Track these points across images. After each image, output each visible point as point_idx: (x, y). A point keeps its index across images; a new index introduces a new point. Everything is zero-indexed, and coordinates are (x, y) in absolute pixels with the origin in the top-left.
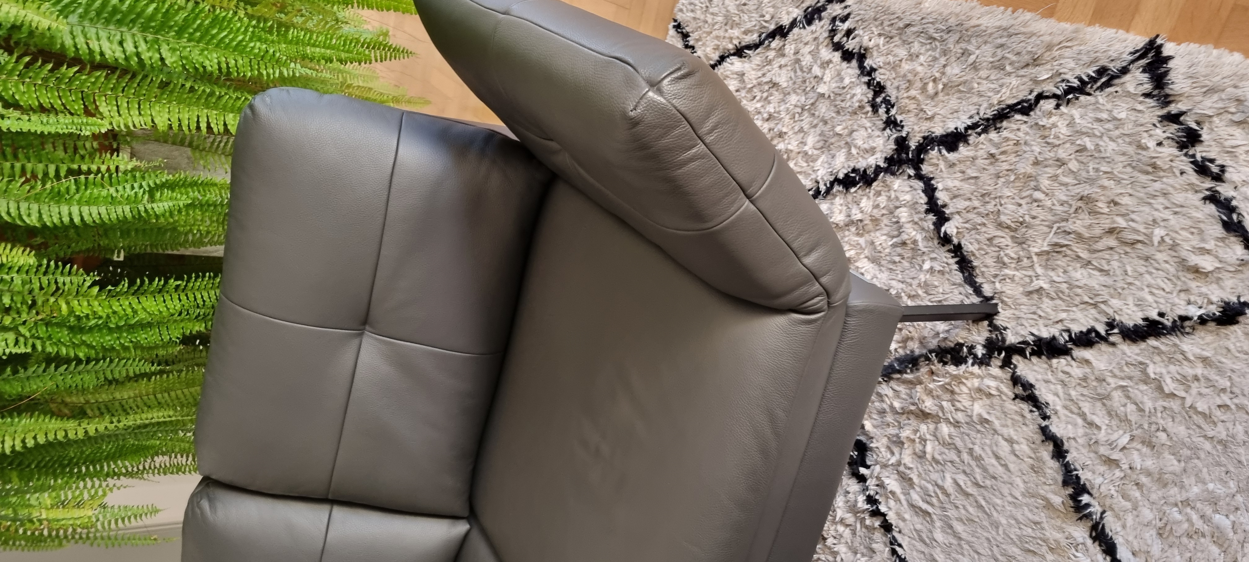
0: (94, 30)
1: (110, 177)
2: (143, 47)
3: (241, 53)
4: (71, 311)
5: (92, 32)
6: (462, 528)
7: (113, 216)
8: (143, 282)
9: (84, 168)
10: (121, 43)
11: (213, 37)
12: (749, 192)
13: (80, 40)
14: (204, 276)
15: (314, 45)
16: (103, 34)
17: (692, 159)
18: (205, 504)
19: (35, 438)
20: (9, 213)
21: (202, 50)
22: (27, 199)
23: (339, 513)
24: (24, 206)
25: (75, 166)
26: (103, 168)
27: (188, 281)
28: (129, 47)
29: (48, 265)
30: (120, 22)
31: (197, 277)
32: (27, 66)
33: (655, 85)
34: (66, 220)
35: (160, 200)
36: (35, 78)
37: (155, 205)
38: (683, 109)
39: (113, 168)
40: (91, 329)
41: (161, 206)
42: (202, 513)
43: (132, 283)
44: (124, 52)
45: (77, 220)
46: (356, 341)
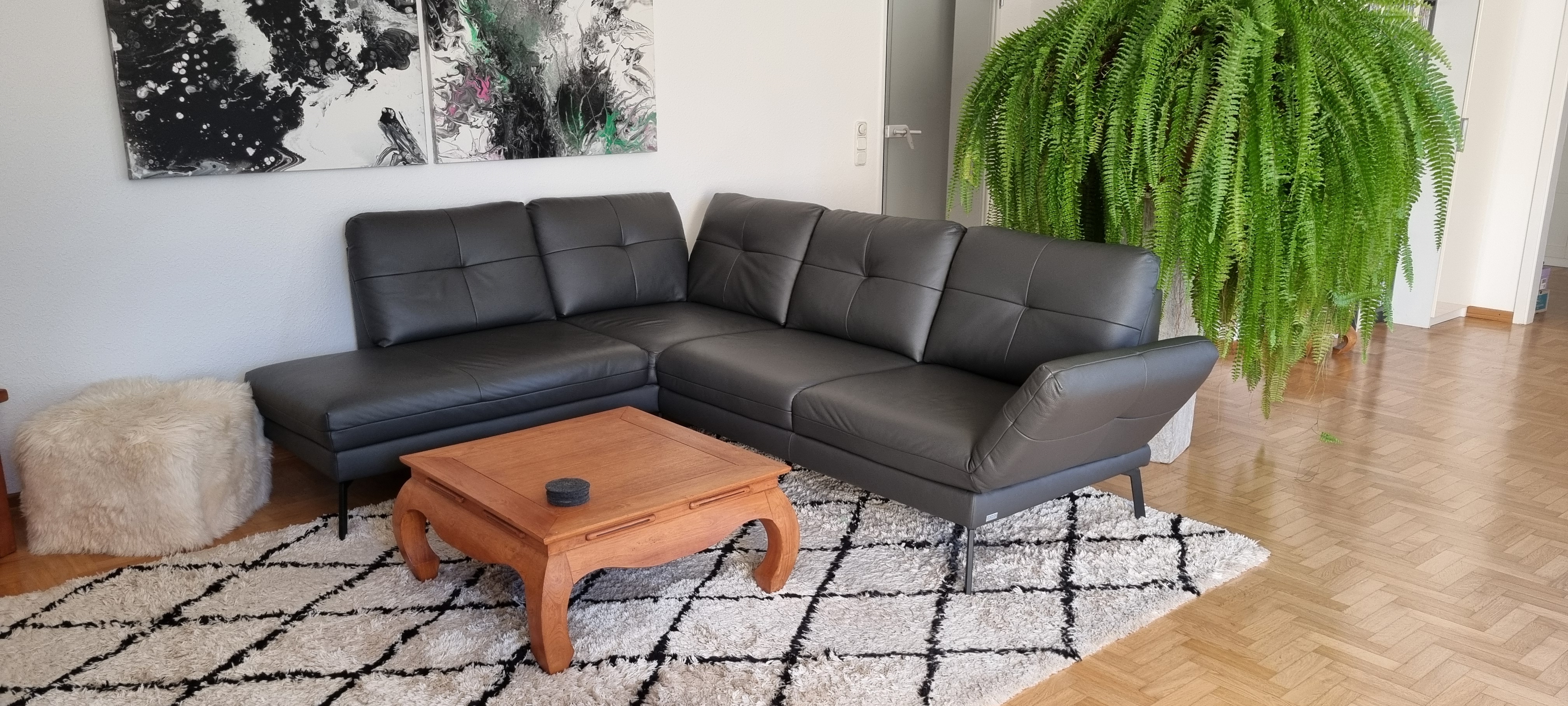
0: (1200, 181)
1: (1131, 188)
2: (1191, 204)
3: (1192, 252)
4: (1067, 169)
5: (1199, 180)
6: (918, 358)
7: (1108, 189)
8: (1080, 203)
9: (1137, 176)
10: (1192, 194)
11: (1198, 239)
12: (1016, 424)
13: (1194, 175)
14: (1082, 235)
15: (1209, 296)
16: (1198, 186)
17: (1027, 394)
18: (954, 230)
19: (1004, 153)
20: (1109, 143)
21: (1191, 233)
22: (1116, 151)
23: (938, 294)
24: (1113, 149)
25: (1138, 172)
26: (1136, 185)
27: (1080, 226)
28: (1191, 197)
29: (1087, 160)
30: (1203, 194)
31: (1082, 231)
32: (1182, 151)
33: (1055, 376)
34: (1106, 168)
35: (1117, 212)
36: (1177, 155)
37: (1114, 209)
38: (1044, 387)
39: (1136, 189)
40: (1056, 178)
41: (1113, 212)
42: (950, 229)
43: (1079, 198)
44: (1188, 195)
45: (1105, 173)
46: (1021, 302)
